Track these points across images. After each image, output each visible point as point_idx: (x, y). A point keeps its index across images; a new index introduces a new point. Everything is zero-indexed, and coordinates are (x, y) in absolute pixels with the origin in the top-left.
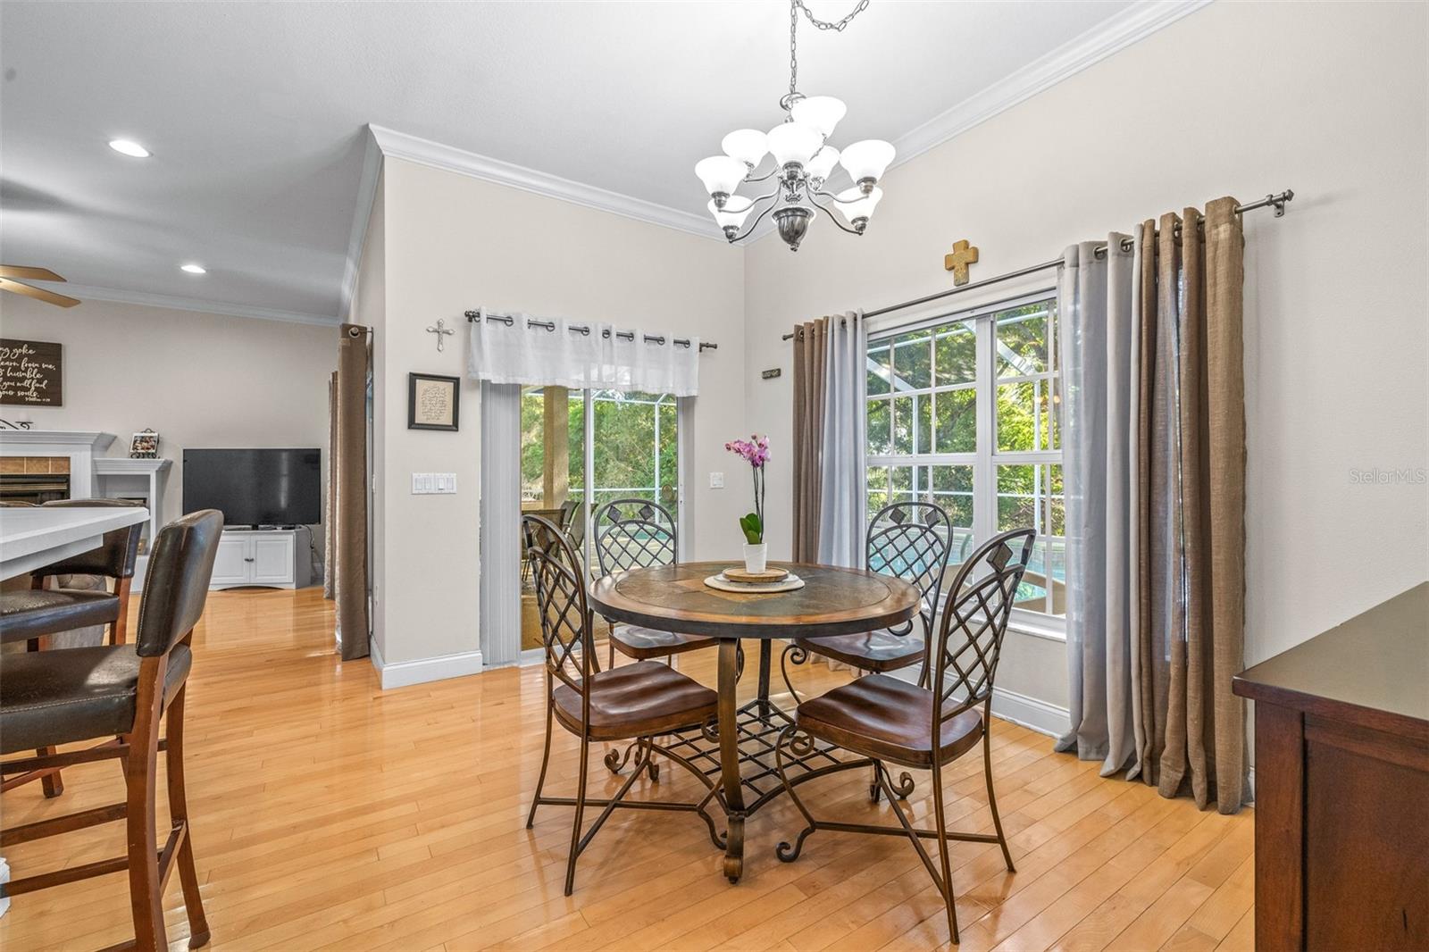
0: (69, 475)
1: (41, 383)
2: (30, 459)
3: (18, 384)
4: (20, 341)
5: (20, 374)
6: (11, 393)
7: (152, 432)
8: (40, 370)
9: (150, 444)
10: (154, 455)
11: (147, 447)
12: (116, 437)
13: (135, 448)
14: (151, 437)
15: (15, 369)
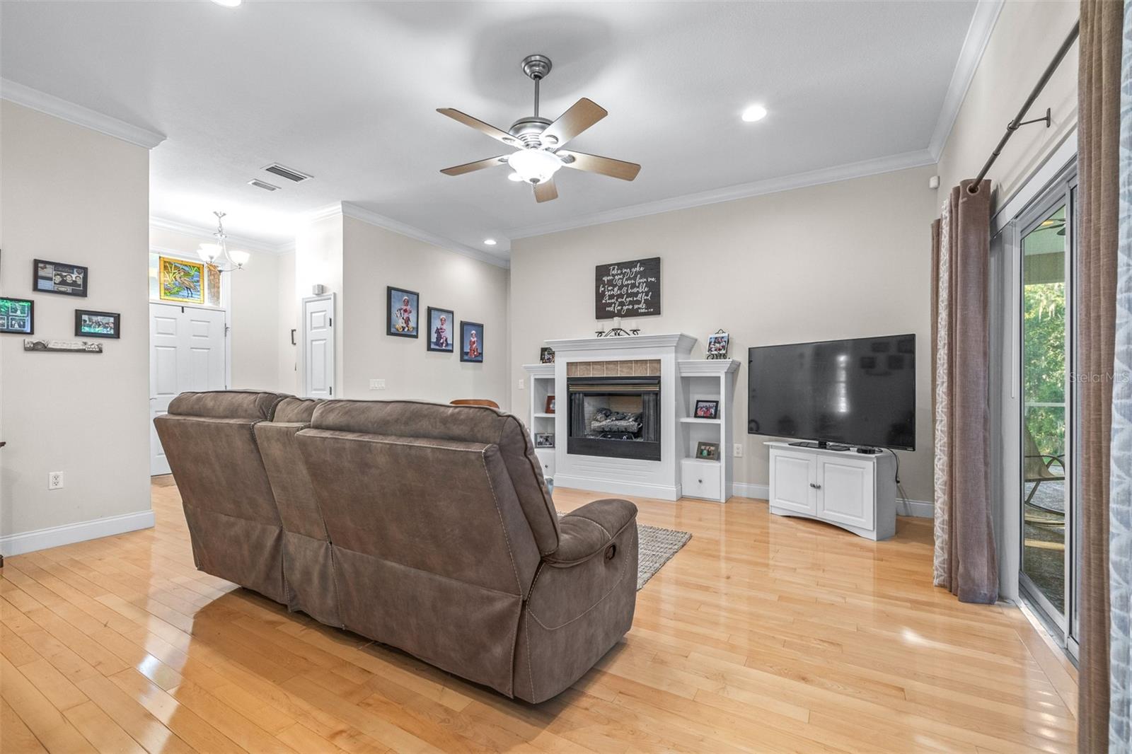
0: (660, 377)
1: (647, 296)
2: (637, 362)
3: (635, 299)
4: (635, 261)
5: (635, 290)
6: (631, 307)
7: (723, 332)
8: (648, 284)
9: (722, 344)
10: (724, 356)
11: (720, 347)
12: (696, 340)
13: (710, 350)
14: (723, 337)
15: (633, 286)
